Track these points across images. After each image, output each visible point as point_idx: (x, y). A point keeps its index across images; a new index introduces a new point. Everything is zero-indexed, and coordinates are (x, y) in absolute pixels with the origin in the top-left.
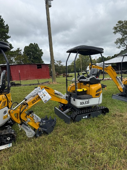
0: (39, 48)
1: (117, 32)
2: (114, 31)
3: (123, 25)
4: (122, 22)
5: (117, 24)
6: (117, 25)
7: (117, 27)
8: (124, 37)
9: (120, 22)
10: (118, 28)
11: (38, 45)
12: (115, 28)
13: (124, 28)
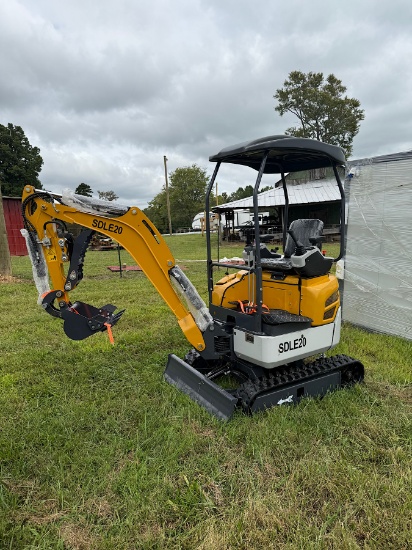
1: (286, 106)
2: (277, 103)
3: (304, 86)
4: (303, 78)
5: (288, 81)
6: (286, 84)
7: (288, 93)
8: (307, 126)
9: (295, 76)
10: (290, 96)
11: (23, 132)
12: (283, 95)
13: (308, 98)
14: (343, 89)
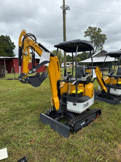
0: (11, 41)
3: (92, 30)
4: (92, 28)
5: (88, 29)
9: (90, 28)
10: (88, 33)
11: (10, 38)
14: (101, 31)
